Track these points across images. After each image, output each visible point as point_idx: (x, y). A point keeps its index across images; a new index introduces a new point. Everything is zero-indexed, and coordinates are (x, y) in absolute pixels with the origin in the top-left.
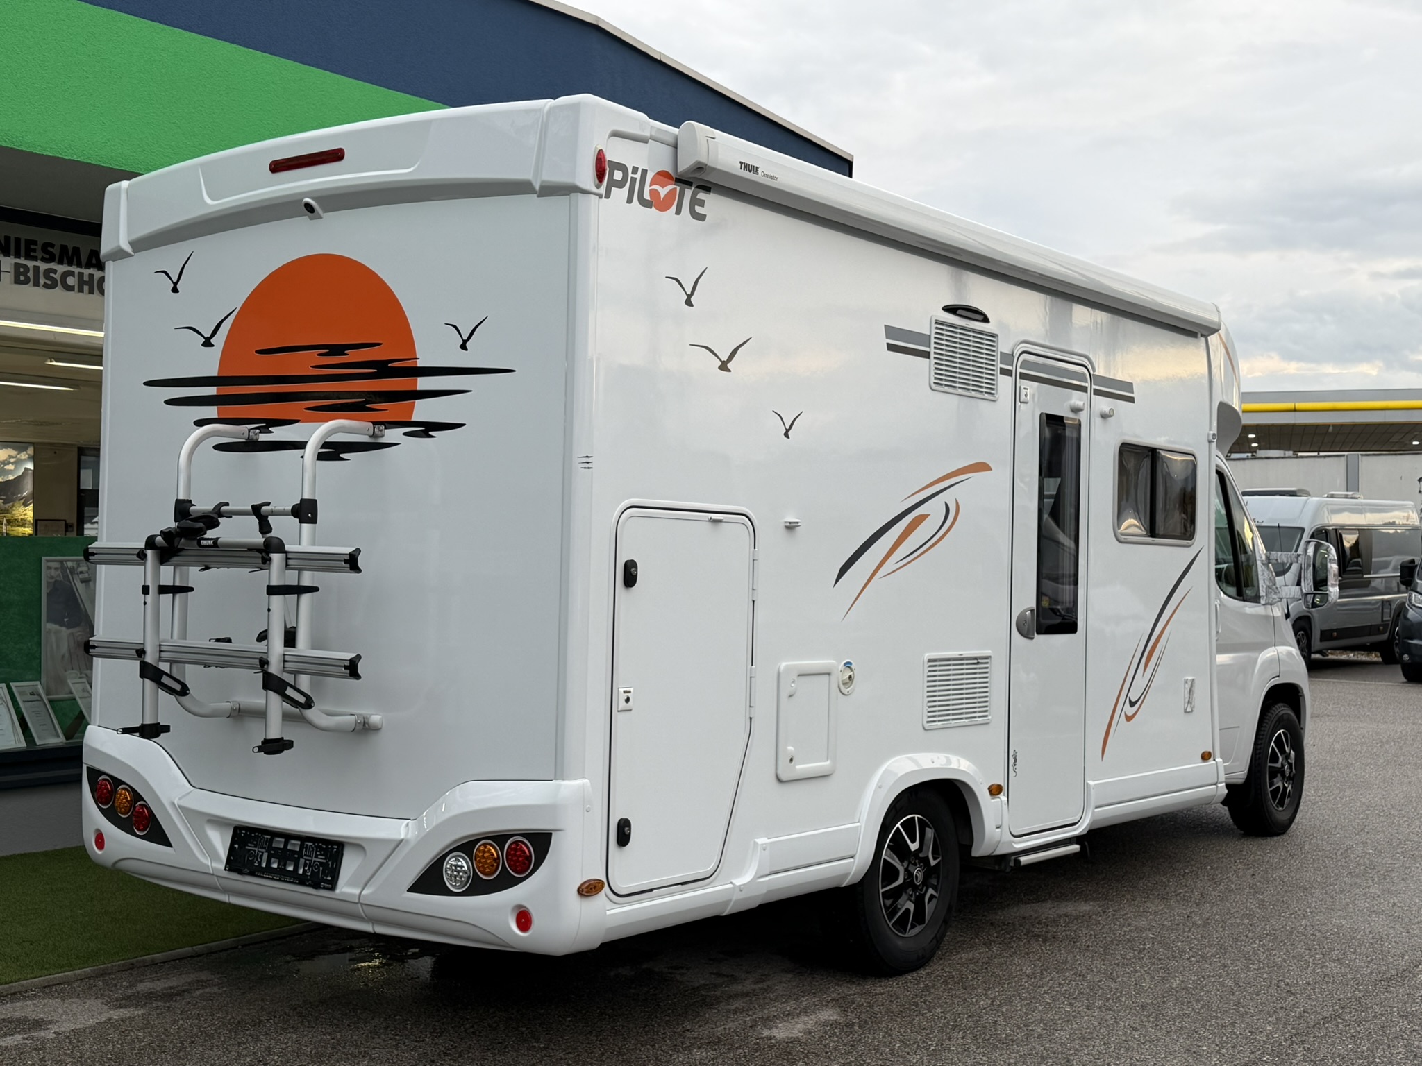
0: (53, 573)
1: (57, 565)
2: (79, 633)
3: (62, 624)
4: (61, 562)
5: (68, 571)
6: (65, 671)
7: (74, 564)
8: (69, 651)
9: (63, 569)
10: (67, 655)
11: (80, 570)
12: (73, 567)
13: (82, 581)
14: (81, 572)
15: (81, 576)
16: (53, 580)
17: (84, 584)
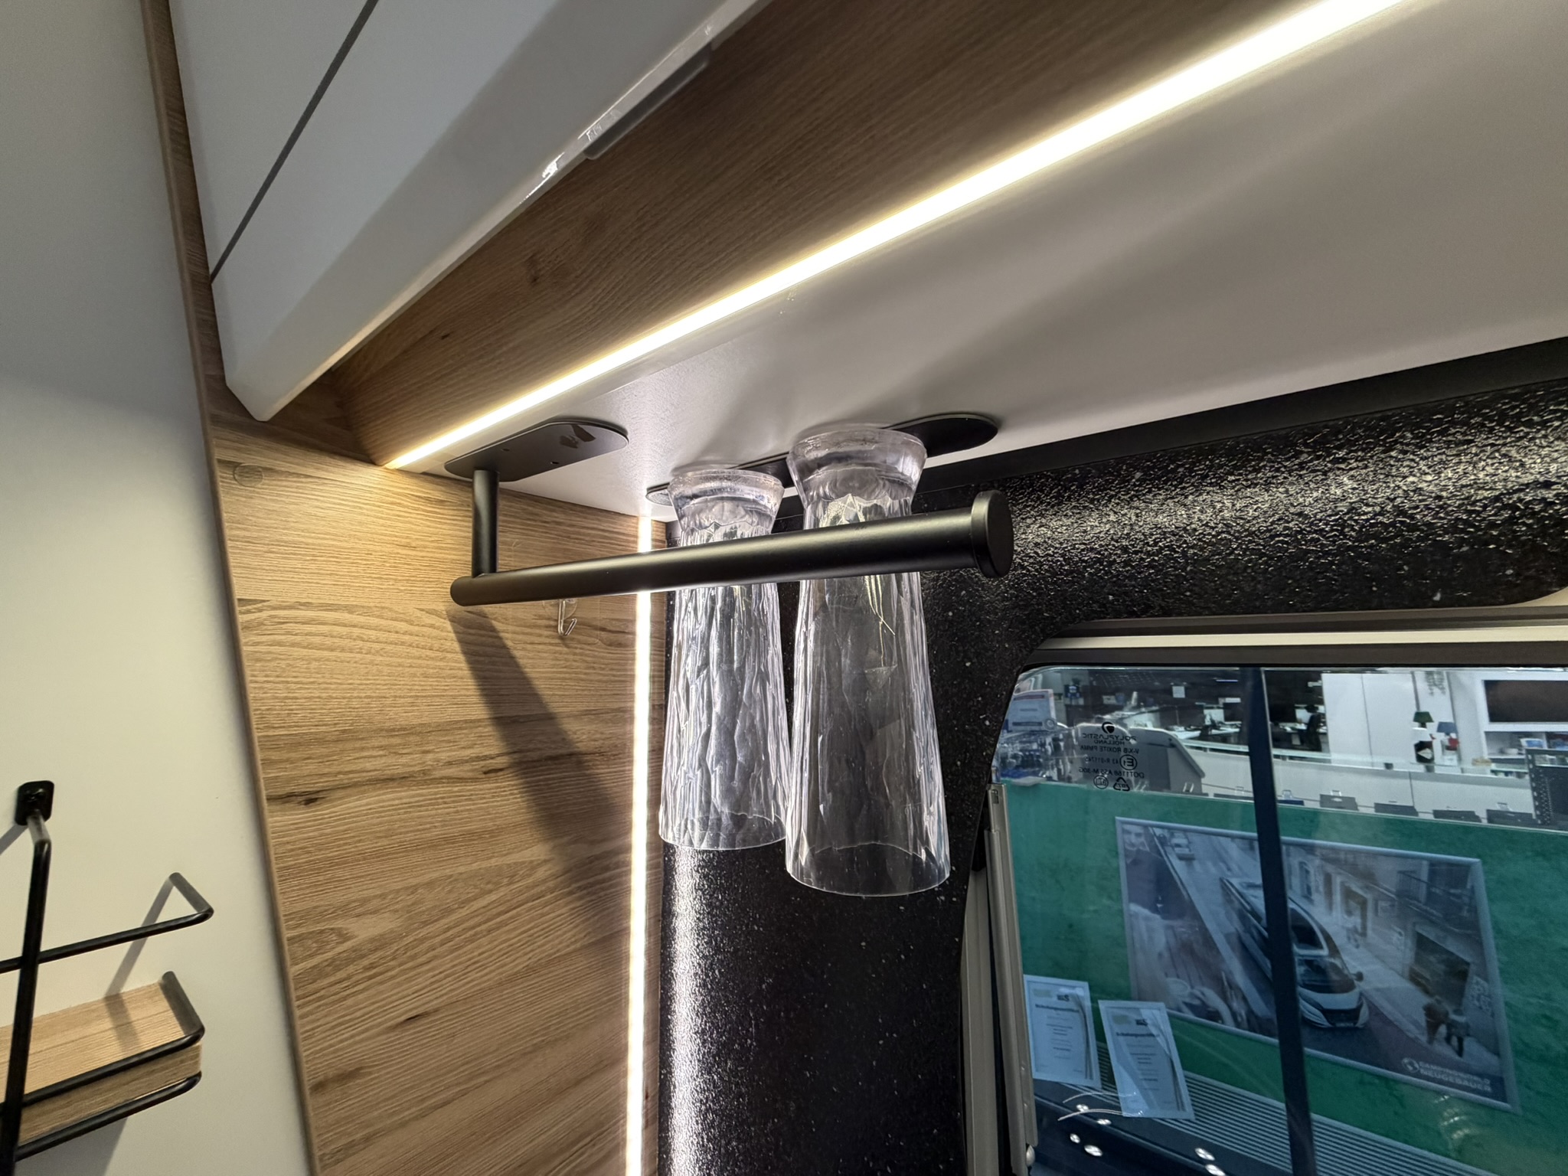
0: (1133, 839)
1: (1139, 830)
2: (1183, 930)
3: (1155, 910)
4: (1145, 827)
5: (1156, 839)
6: (1167, 975)
7: (1166, 833)
8: (1169, 949)
9: (1150, 837)
10: (1166, 954)
11: (1175, 841)
12: (1164, 837)
13: (1181, 858)
14: (1178, 846)
15: (1177, 850)
16: (1135, 849)
17: (1183, 863)
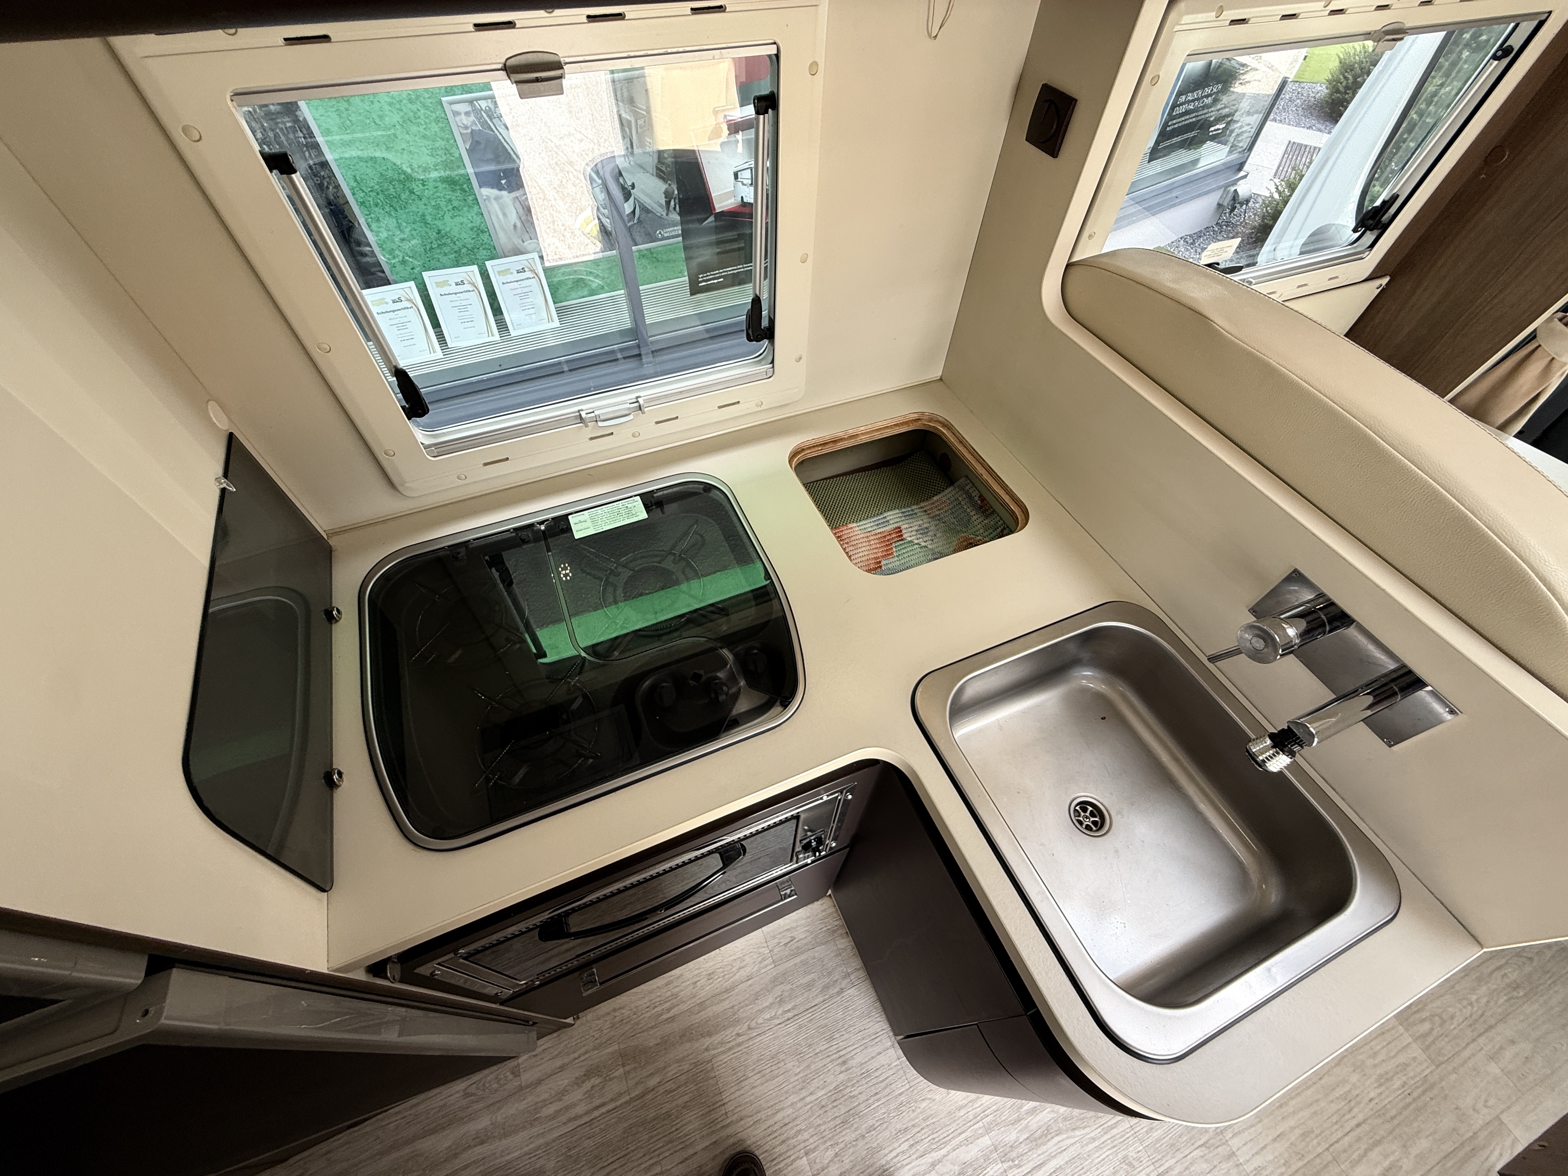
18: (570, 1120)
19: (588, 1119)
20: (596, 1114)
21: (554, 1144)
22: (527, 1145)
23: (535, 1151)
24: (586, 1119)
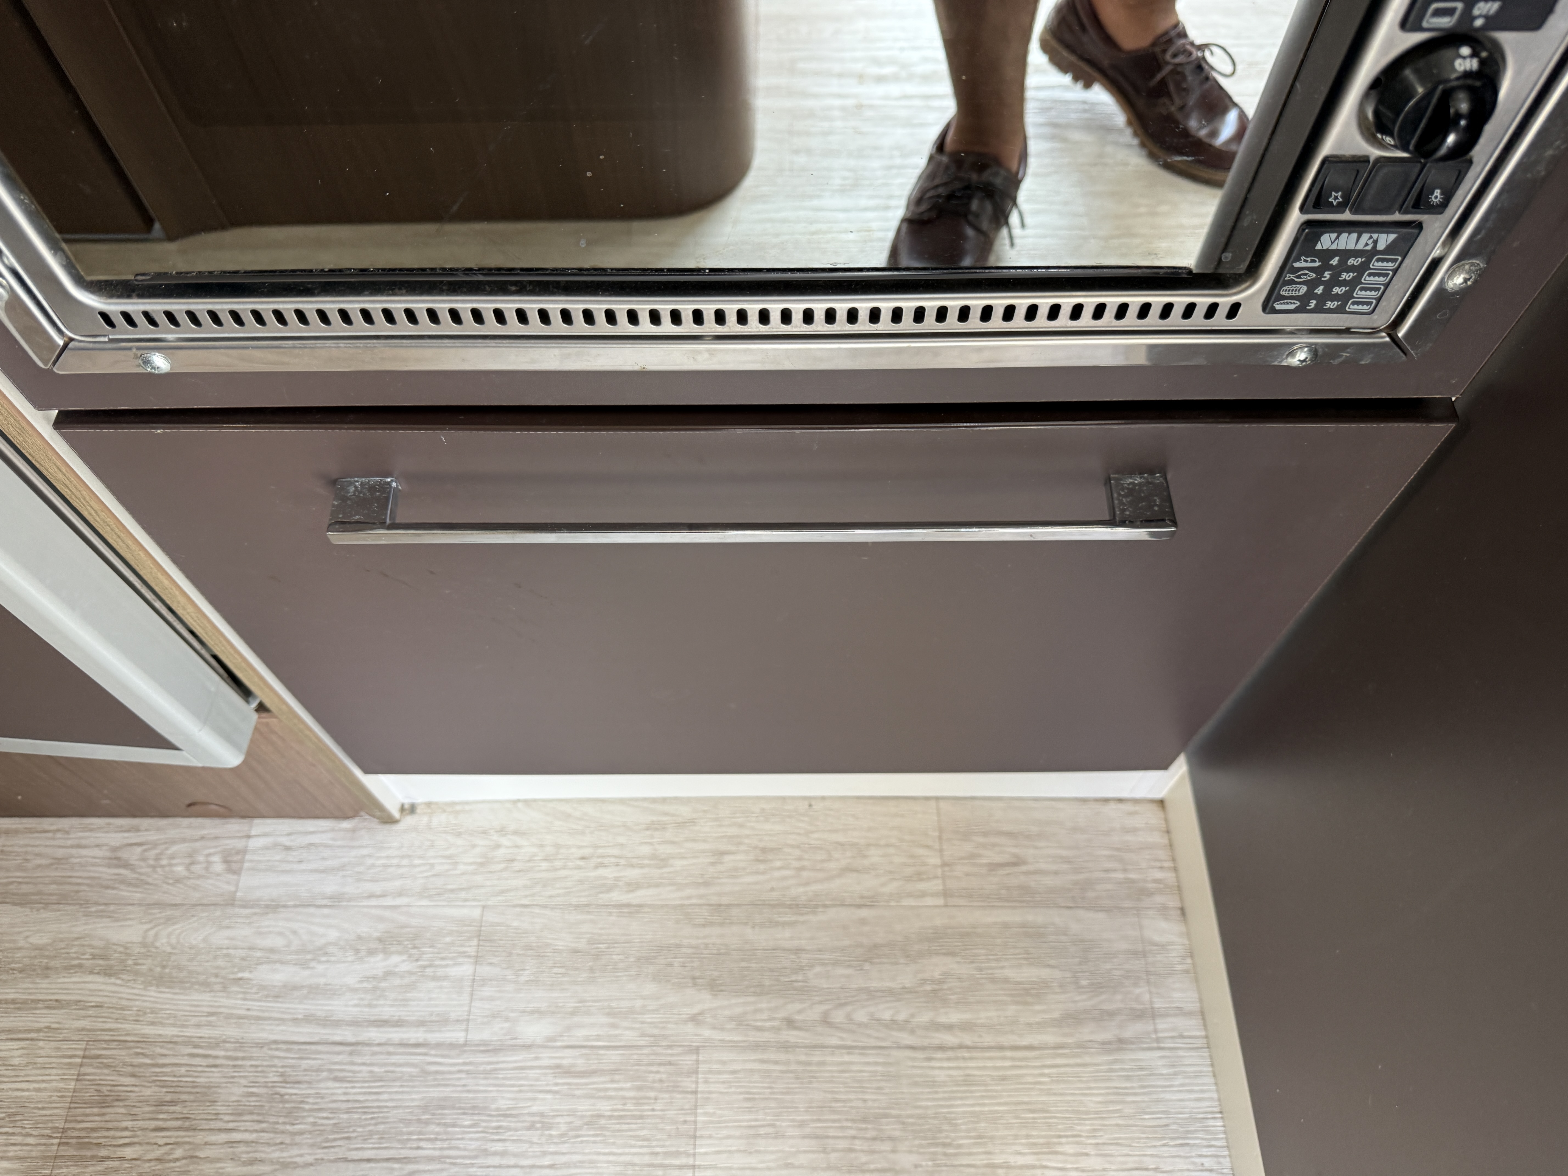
18: (309, 1019)
19: (350, 1038)
20: (374, 1034)
21: (256, 1052)
22: (198, 1026)
23: (211, 1046)
24: (347, 1034)
